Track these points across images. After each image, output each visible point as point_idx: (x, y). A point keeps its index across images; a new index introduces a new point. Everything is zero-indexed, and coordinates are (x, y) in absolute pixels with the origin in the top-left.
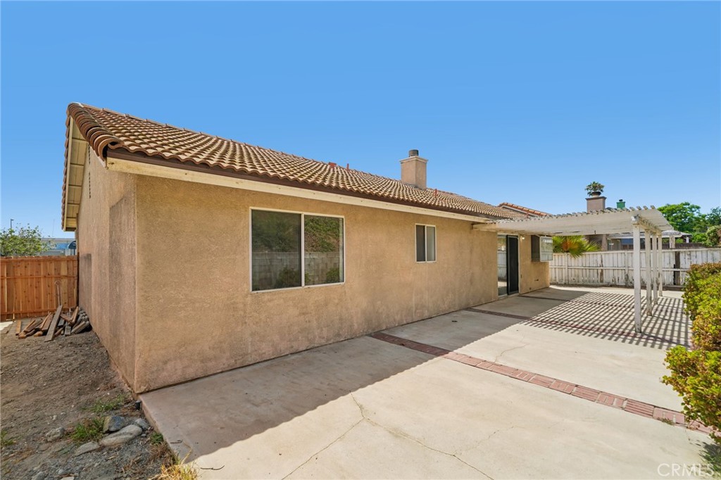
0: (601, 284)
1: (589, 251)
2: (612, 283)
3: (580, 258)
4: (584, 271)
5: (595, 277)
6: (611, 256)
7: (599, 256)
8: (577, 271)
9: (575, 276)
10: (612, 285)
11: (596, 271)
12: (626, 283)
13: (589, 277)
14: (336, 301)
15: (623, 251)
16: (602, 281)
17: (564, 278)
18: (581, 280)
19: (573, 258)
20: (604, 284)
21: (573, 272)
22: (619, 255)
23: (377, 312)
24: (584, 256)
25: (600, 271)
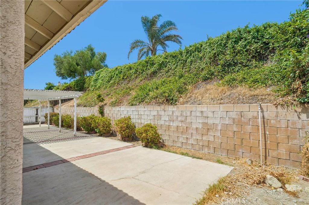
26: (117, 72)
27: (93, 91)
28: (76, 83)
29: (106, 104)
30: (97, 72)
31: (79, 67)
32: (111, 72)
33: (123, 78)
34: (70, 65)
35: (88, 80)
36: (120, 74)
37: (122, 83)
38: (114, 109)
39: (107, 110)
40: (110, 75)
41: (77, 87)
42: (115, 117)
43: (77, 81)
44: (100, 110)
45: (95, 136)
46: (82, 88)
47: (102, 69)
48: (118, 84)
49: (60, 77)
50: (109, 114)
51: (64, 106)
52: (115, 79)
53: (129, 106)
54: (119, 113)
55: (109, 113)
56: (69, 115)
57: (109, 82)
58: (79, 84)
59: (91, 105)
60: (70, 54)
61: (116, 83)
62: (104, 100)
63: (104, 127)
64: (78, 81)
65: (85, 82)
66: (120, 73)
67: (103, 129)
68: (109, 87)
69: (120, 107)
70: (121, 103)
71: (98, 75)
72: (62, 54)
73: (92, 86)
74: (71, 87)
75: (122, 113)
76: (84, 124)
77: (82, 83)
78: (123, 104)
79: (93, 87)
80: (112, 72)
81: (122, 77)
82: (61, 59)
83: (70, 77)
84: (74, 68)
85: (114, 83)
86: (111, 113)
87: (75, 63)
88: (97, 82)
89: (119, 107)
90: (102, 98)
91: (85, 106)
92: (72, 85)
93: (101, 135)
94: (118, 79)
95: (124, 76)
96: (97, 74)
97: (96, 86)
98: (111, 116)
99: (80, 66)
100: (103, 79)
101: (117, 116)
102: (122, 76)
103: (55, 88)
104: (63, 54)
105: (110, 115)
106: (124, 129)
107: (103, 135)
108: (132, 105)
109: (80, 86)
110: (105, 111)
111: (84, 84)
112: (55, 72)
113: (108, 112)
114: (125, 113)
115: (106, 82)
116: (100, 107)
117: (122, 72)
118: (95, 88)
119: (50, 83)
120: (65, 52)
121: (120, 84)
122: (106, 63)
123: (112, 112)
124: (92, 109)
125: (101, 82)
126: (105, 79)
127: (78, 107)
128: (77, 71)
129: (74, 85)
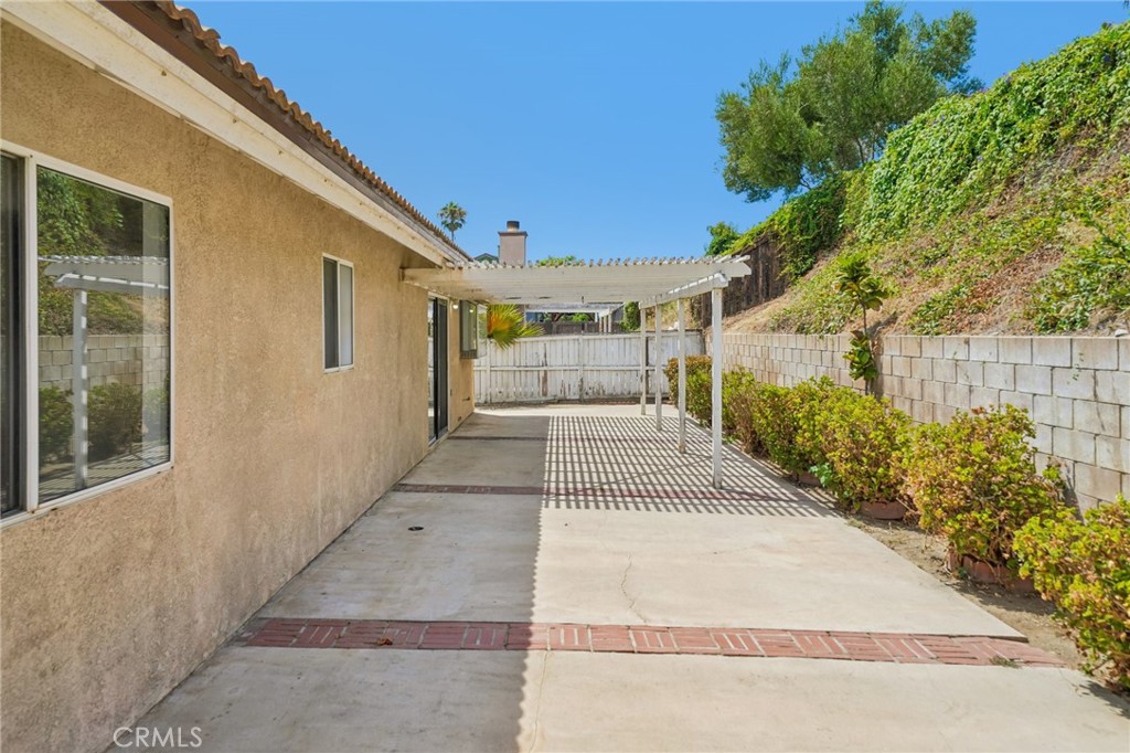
0: (544, 398)
1: (526, 336)
2: (560, 396)
3: (511, 350)
4: (518, 373)
5: (534, 389)
6: (559, 344)
7: (541, 345)
8: (505, 374)
9: (502, 385)
10: (561, 401)
11: (536, 373)
12: (581, 396)
13: (526, 386)
14: (147, 544)
15: (577, 337)
16: (545, 394)
17: (483, 391)
18: (512, 394)
19: (499, 350)
20: (549, 398)
21: (499, 378)
22: (571, 343)
23: (251, 551)
24: (517, 345)
25: (542, 374)
26: (1010, 107)
27: (870, 242)
28: (800, 211)
29: (892, 320)
30: (897, 133)
31: (816, 130)
32: (972, 117)
33: (1048, 141)
34: (776, 127)
35: (856, 189)
36: (1025, 118)
37: (1038, 175)
38: (931, 348)
39: (894, 354)
40: (965, 134)
41: (801, 232)
42: (939, 400)
43: (803, 199)
44: (860, 354)
45: (814, 504)
46: (830, 233)
47: (926, 115)
48: (1010, 181)
49: (742, 190)
50: (907, 381)
51: (737, 326)
52: (992, 158)
53: (1029, 331)
54: (961, 381)
55: (906, 373)
56: (747, 371)
57: (958, 180)
58: (815, 215)
59: (828, 321)
60: (779, 73)
61: (997, 182)
62: (885, 294)
63: (860, 463)
64: (806, 200)
65: (842, 201)
66: (1032, 111)
67: (853, 472)
68: (953, 211)
69: (967, 342)
70: (980, 309)
71: (899, 154)
72: (743, 86)
73: (870, 218)
74: (776, 235)
75: (977, 383)
76: (768, 424)
77: (826, 205)
78: (991, 318)
79: (874, 224)
80: (978, 117)
81: (1038, 136)
82: (740, 110)
83: (776, 186)
84: (791, 137)
85: (988, 181)
86: (917, 377)
87: (796, 114)
88: (895, 192)
89: (963, 336)
90: (869, 285)
91: (801, 330)
92: (781, 223)
93: (845, 507)
94: (1014, 150)
95: (1055, 125)
96: (897, 145)
97: (885, 215)
98: (916, 396)
99: (820, 120)
100: (924, 168)
101: (950, 395)
102: (1037, 127)
103: (737, 245)
104: (746, 81)
105: (912, 387)
106: (956, 499)
107: (856, 507)
108: (1052, 325)
109: (818, 225)
110: (885, 359)
111: (837, 209)
112: (722, 171)
113: (900, 368)
114: (998, 379)
115: (941, 184)
116: (859, 337)
117: (1039, 100)
118: (879, 227)
119: (722, 227)
120: (757, 69)
121: (1022, 184)
122: (971, 75)
123: (922, 369)
124: (830, 348)
125: (911, 187)
126: (934, 166)
127: (776, 335)
128: (806, 149)
129: (791, 223)
